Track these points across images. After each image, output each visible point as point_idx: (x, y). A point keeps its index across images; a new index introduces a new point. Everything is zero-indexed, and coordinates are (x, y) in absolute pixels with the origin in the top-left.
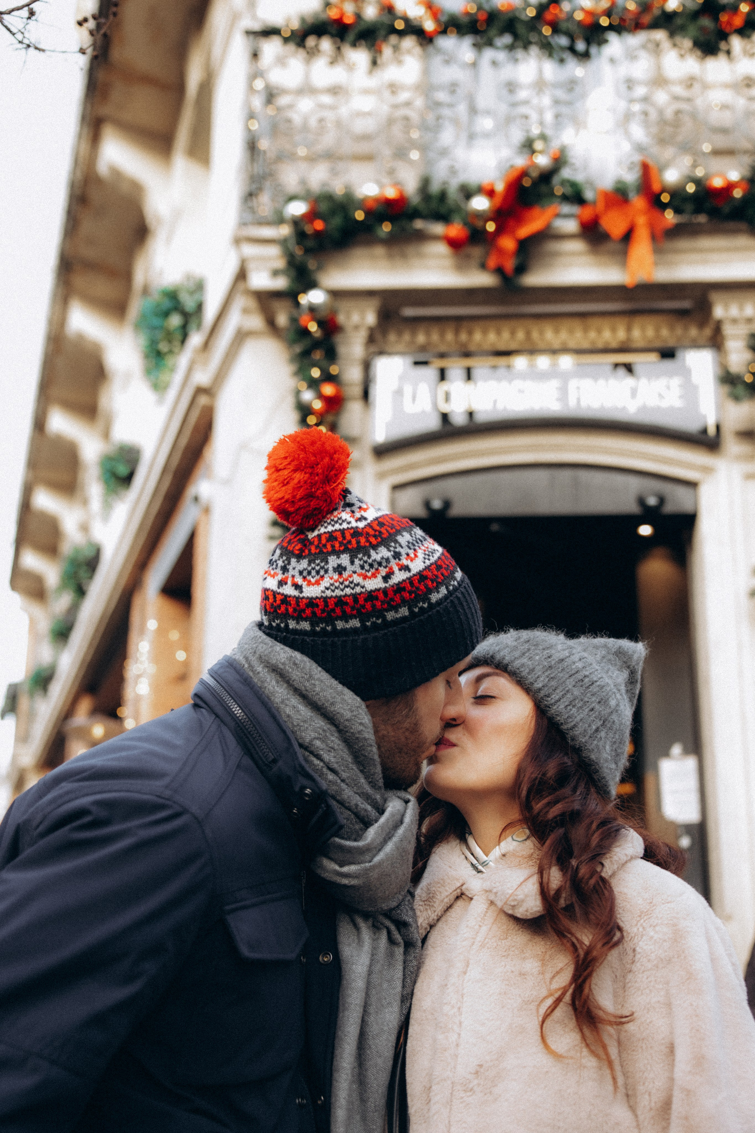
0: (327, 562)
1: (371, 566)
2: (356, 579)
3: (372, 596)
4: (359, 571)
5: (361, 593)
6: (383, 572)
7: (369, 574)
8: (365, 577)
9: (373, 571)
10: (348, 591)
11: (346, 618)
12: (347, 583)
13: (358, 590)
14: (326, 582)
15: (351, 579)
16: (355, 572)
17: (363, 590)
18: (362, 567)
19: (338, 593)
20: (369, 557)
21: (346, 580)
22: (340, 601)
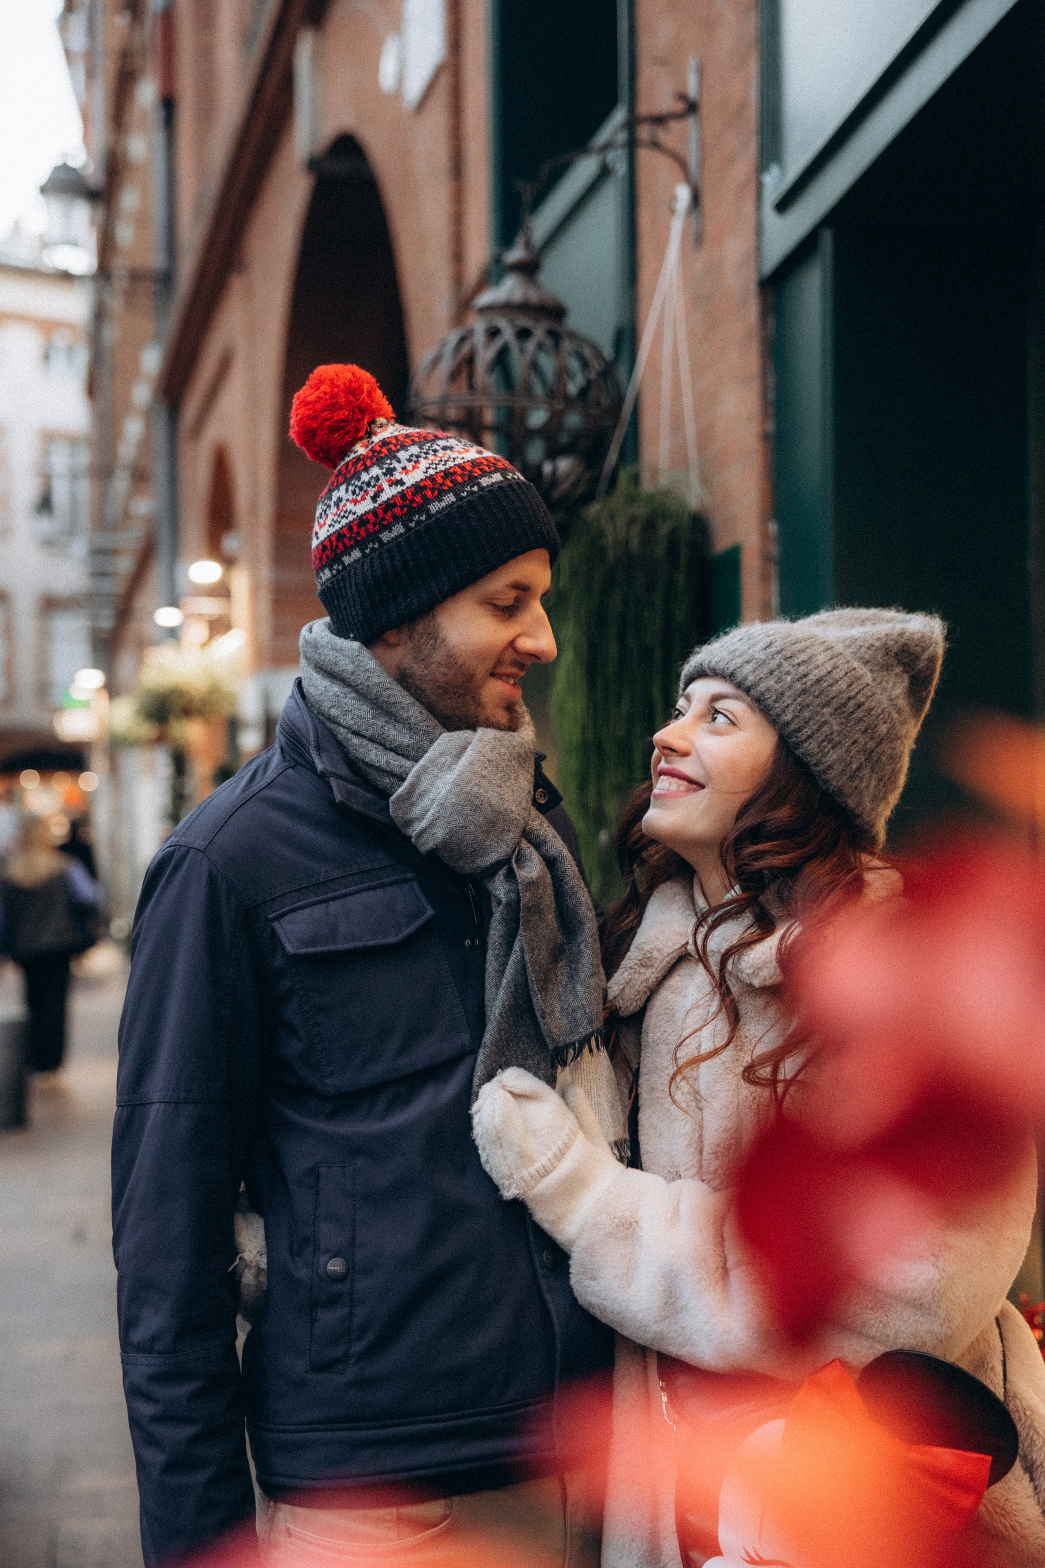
0: (331, 499)
1: (361, 488)
2: (350, 506)
3: (362, 520)
4: (351, 497)
5: (354, 520)
6: (372, 491)
7: (359, 498)
8: (355, 502)
9: (362, 493)
10: (344, 522)
11: (347, 551)
12: (342, 514)
13: (351, 518)
14: (329, 522)
15: (345, 509)
16: (348, 500)
17: (355, 517)
18: (354, 492)
19: (338, 526)
20: (359, 479)
21: (342, 511)
22: (339, 536)
